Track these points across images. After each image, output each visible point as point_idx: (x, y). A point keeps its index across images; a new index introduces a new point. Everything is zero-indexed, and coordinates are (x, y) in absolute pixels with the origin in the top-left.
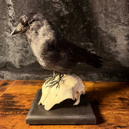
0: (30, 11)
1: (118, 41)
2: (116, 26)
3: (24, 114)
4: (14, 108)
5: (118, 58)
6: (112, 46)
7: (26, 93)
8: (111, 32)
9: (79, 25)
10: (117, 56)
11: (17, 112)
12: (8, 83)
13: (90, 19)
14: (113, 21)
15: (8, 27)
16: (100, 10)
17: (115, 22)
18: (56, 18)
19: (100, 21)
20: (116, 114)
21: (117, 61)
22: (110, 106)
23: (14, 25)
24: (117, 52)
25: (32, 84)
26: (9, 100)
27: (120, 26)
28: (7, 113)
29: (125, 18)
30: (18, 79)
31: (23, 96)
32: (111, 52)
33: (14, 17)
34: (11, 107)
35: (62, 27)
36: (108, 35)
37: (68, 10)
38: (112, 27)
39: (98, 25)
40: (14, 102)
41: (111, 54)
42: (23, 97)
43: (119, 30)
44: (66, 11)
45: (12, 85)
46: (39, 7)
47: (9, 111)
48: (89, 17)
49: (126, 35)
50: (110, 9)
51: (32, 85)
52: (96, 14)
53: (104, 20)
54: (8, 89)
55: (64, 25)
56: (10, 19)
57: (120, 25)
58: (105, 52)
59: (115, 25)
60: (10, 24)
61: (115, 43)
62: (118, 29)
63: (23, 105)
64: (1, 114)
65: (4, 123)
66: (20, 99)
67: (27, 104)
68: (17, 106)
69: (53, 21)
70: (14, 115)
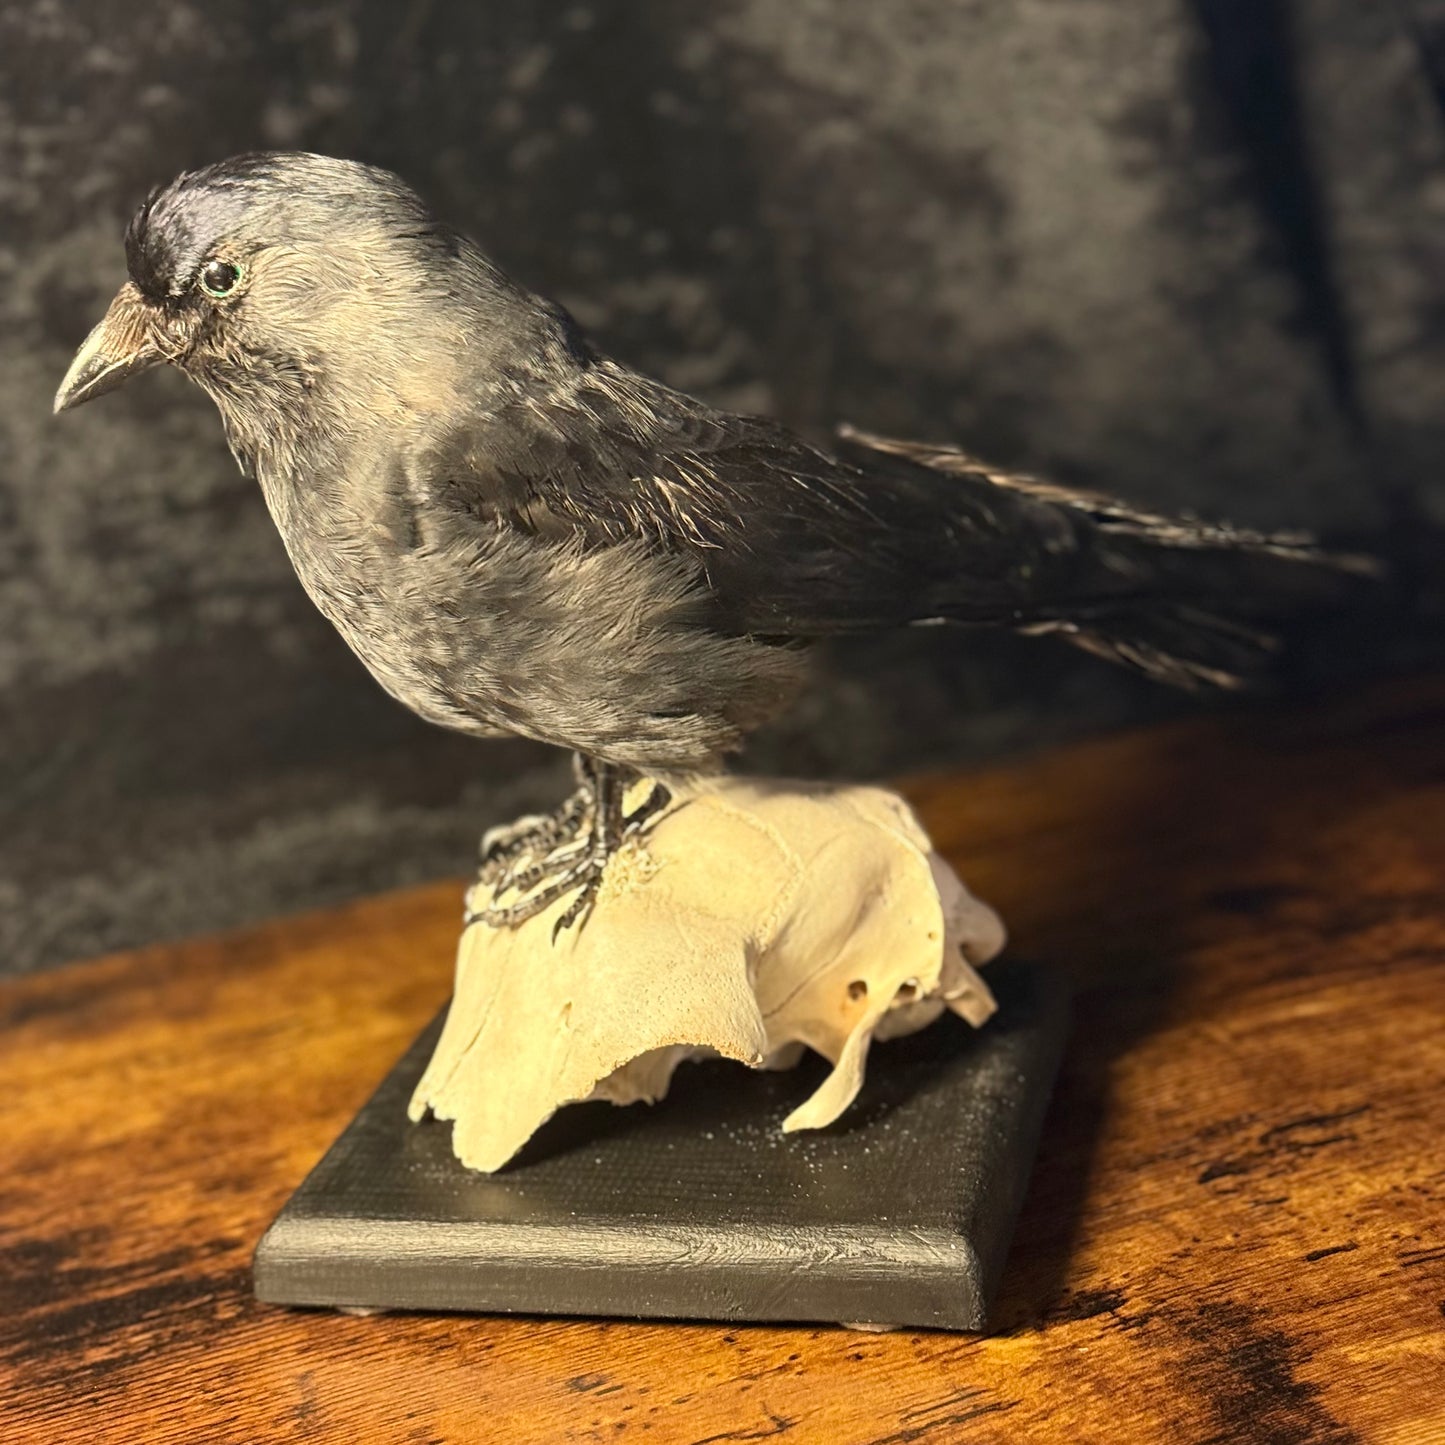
2: (977, 12)
4: (119, 1291)
5: (1070, 428)
7: (84, 1129)
8: (924, 85)
9: (483, 58)
11: (206, 1312)
18: (183, 20)
24: (1042, 343)
28: (97, 1355)
31: (86, 1168)
32: (958, 354)
34: (83, 1301)
40: (45, 1251)
41: (967, 386)
42: (99, 1181)
47: (96, 1333)
49: (1108, 105)
51: (71, 1037)
58: (884, 376)
62: (1011, 41)
63: (197, 1236)
64: (41, 1382)
65: (174, 1427)
66: (86, 1203)
67: (237, 1220)
68: (132, 1266)
69: (151, 69)
70: (208, 1344)
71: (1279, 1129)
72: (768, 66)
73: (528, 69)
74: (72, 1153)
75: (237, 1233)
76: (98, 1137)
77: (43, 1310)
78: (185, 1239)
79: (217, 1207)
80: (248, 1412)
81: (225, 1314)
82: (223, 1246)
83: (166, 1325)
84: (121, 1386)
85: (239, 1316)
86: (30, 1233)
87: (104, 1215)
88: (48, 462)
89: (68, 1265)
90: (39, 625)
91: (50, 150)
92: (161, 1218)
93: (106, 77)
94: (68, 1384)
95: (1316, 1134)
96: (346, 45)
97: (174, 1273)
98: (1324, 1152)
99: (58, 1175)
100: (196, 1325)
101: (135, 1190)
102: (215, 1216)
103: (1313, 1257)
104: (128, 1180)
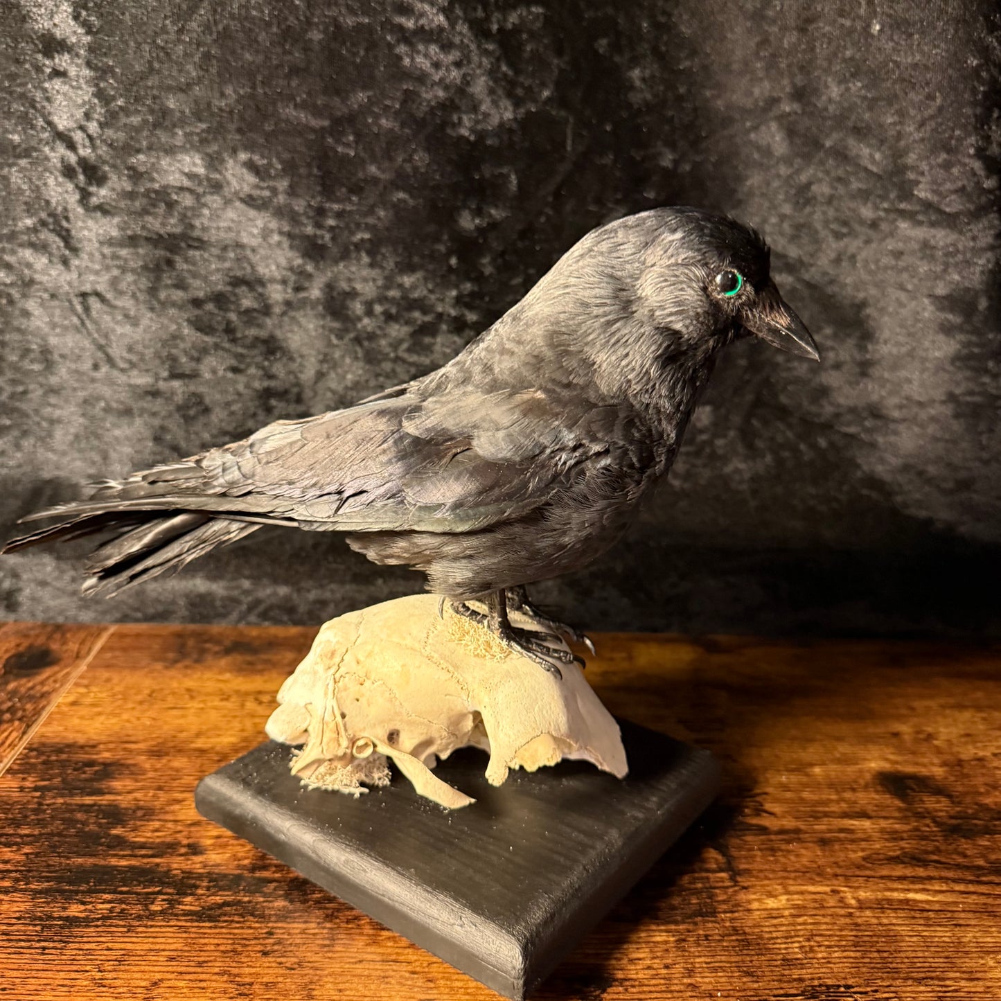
0: (222, 95)
1: (886, 334)
2: (874, 225)
3: (199, 916)
4: (124, 863)
5: (882, 461)
6: (837, 366)
7: (199, 734)
8: (837, 261)
9: (592, 208)
10: (873, 445)
11: (148, 899)
12: (54, 646)
13: (676, 162)
14: (855, 185)
15: (43, 215)
16: (762, 90)
17: (864, 195)
18: (421, 158)
19: (754, 180)
20: (862, 906)
21: (873, 482)
22: (823, 842)
23: (94, 201)
24: (875, 412)
25: (238, 658)
26: (77, 800)
27: (903, 225)
28: (75, 910)
29: (947, 166)
30: (124, 619)
31: (179, 762)
32: (828, 410)
33: (90, 137)
34: (102, 862)
35: (467, 222)
36: (810, 285)
37: (510, 95)
38: (844, 228)
39: (739, 204)
40: (115, 815)
41: (827, 427)
42: (177, 774)
43: (898, 254)
44: (495, 103)
45: (83, 667)
46: (295, 71)
47: (90, 892)
48: (672, 145)
49: (941, 290)
50: (835, 91)
51: (240, 670)
52: (727, 121)
53: (784, 170)
54: (61, 699)
55: (478, 212)
56: (62, 150)
57: (903, 214)
58: (783, 413)
59: (867, 212)
60: (60, 192)
61: (862, 348)
62: (891, 245)
63: (188, 836)
64: (33, 920)
66: (159, 788)
67: (215, 832)
68: (142, 846)
69: (400, 181)
70: (130, 929)
74: (181, 749)
75: (208, 842)
76: (200, 743)
77: (79, 861)
78: (181, 836)
81: (156, 907)
82: (194, 850)
83: (122, 902)
84: (65, 943)
85: (161, 912)
86: (120, 799)
87: (160, 801)
89: (116, 831)
91: (339, 215)
92: (181, 815)
93: (375, 181)
94: (43, 927)
96: (513, 184)
97: (156, 860)
99: (163, 762)
100: (136, 909)
101: (186, 789)
104: (190, 780)
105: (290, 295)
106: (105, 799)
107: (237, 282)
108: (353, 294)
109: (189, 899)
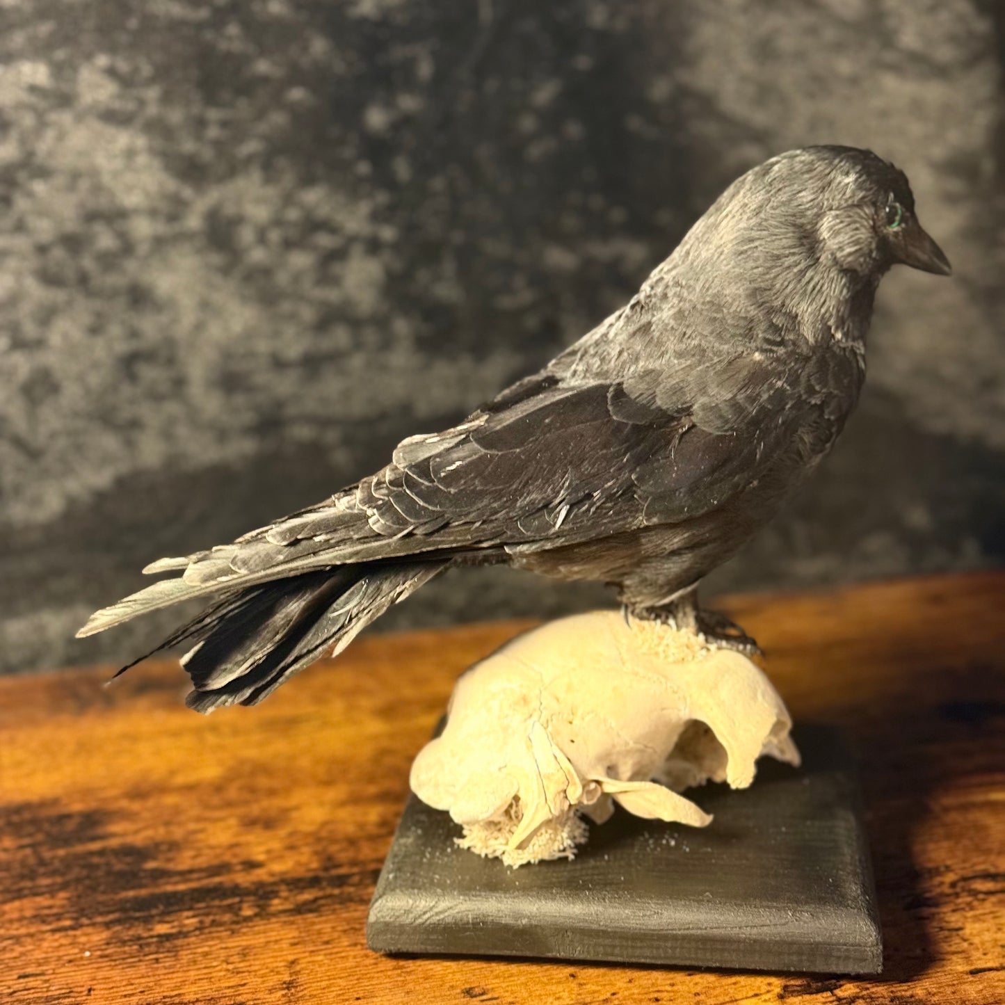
3: (299, 910)
4: (181, 887)
7: (172, 773)
9: (516, 85)
11: (235, 909)
14: (828, 35)
26: (81, 848)
27: (890, 82)
28: (162, 929)
29: (933, 10)
31: (170, 800)
34: (157, 891)
35: (376, 118)
39: (689, 62)
40: (137, 854)
42: (177, 810)
47: (164, 914)
49: (938, 153)
55: (389, 104)
57: (886, 66)
59: (844, 66)
62: (877, 103)
63: (235, 856)
64: (124, 943)
65: (205, 985)
66: (167, 824)
67: (262, 848)
68: (191, 871)
69: (296, 76)
70: (233, 932)
71: (965, 879)
72: (707, 104)
73: (545, 93)
74: (162, 789)
75: (261, 857)
76: (180, 780)
77: (131, 894)
78: (227, 857)
79: (250, 838)
80: (253, 981)
81: (247, 912)
82: (251, 865)
83: (207, 915)
84: (175, 952)
85: (256, 915)
86: (130, 840)
87: (178, 833)
88: (199, 327)
89: (151, 865)
90: (182, 431)
91: (224, 124)
92: (213, 841)
93: (265, 80)
94: (141, 946)
95: (989, 886)
96: (425, 69)
97: (217, 880)
98: (993, 899)
99: (151, 803)
100: (227, 917)
101: (199, 819)
102: (248, 844)
103: (974, 972)
104: (195, 812)
105: (161, 228)
106: (114, 843)
107: (92, 217)
108: (238, 220)
109: (276, 901)
